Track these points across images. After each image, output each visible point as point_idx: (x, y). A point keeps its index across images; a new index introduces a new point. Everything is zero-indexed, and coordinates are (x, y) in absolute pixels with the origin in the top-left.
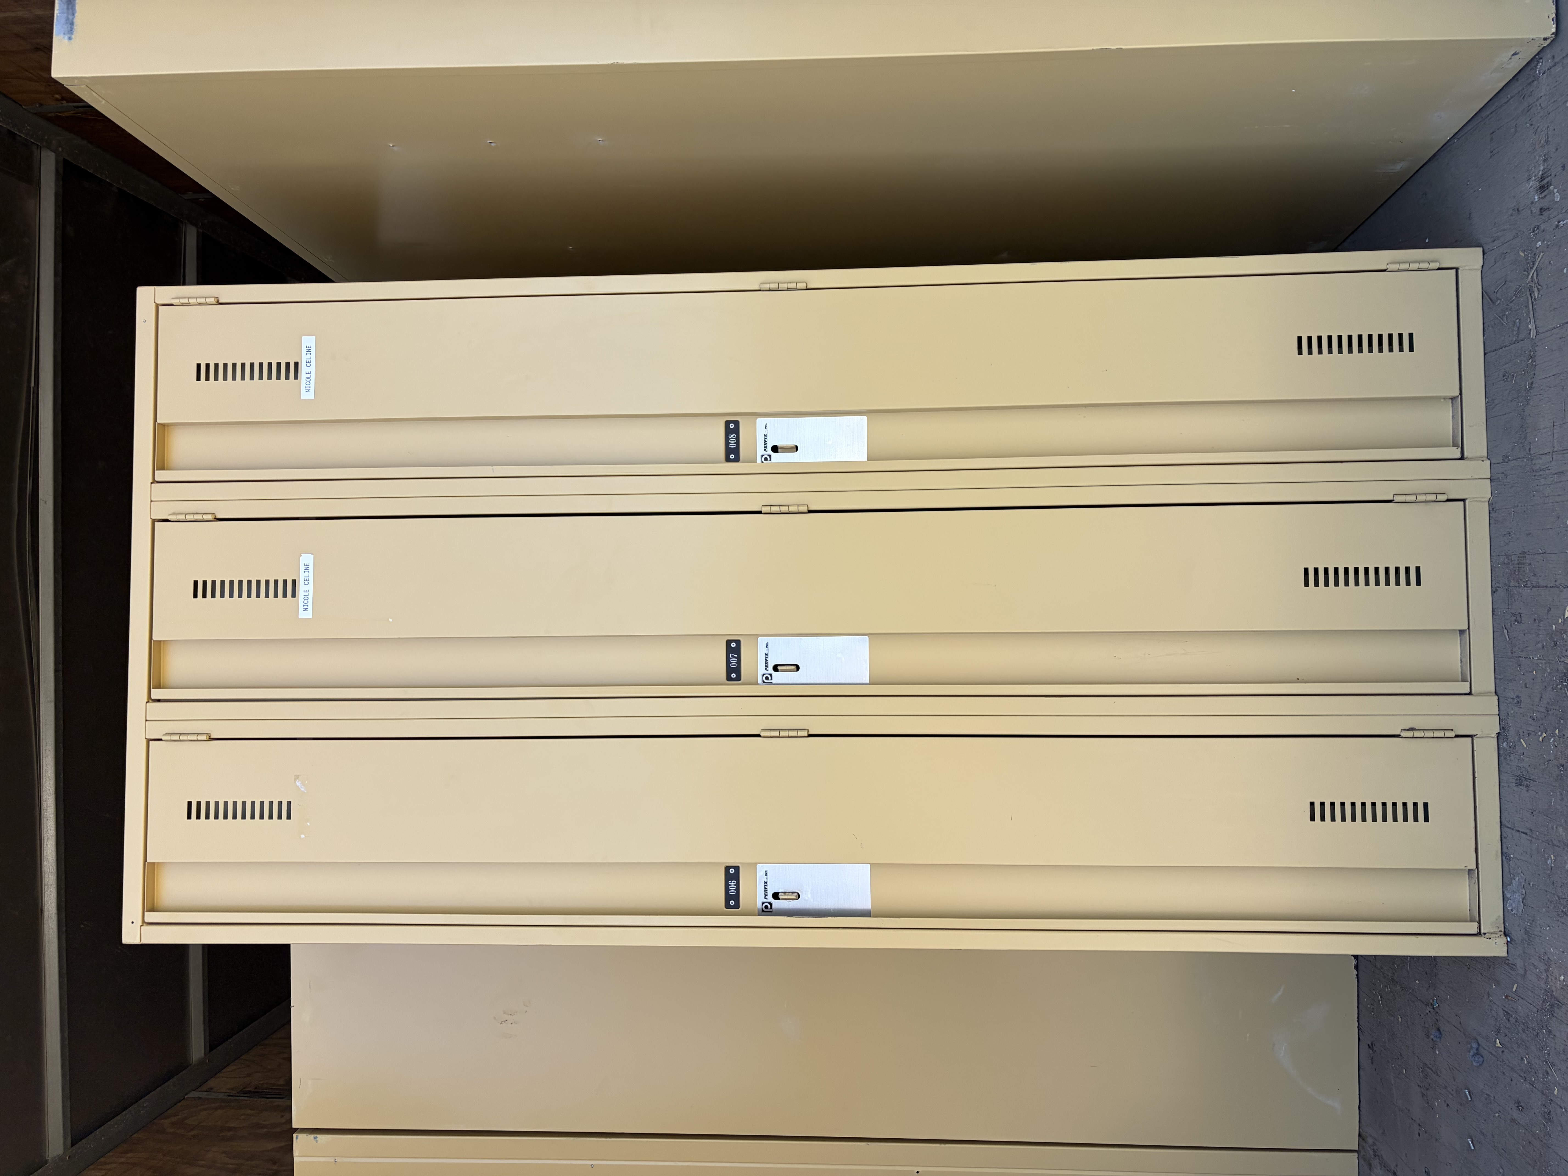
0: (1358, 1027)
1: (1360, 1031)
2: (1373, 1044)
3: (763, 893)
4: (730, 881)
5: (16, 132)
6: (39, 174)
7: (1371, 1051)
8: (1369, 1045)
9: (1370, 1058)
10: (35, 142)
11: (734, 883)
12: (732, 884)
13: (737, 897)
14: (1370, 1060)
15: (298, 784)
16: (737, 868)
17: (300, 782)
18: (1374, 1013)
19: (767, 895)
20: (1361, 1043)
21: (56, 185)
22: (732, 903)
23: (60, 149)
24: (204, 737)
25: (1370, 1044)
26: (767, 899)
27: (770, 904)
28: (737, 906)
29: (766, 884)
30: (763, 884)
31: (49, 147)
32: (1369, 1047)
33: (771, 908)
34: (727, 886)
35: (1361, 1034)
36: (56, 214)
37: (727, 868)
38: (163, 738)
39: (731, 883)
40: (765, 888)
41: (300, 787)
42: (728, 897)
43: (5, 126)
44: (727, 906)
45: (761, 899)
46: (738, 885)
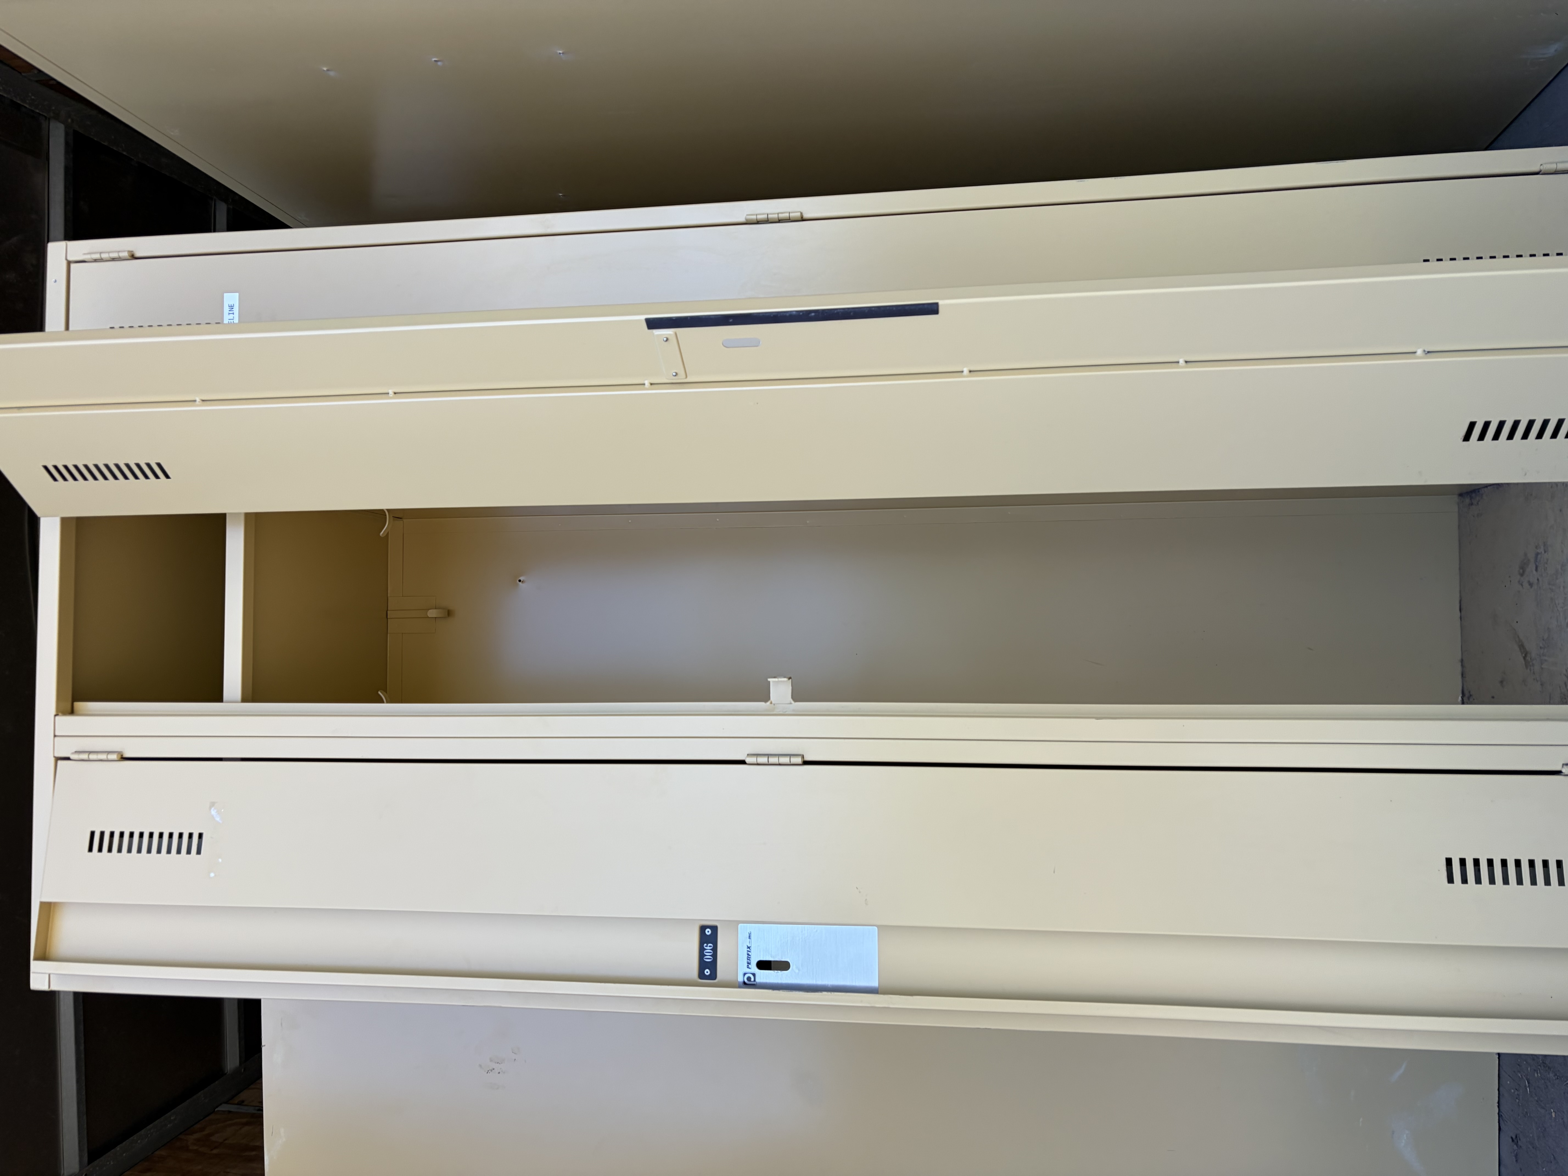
0: (1498, 1114)
1: (1500, 1119)
2: (1518, 1139)
3: (746, 961)
4: (705, 945)
5: (19, 102)
6: (47, 147)
7: (1515, 1146)
8: (1512, 1138)
9: (1513, 1155)
10: (41, 113)
11: (710, 946)
12: (708, 948)
13: (713, 965)
14: (1514, 1157)
15: (213, 812)
16: (714, 929)
17: (215, 811)
18: (1519, 1100)
19: (750, 964)
20: (1501, 1134)
21: (66, 158)
22: (707, 972)
23: (70, 120)
24: (114, 757)
25: (1514, 1137)
26: (750, 968)
27: (754, 975)
28: (713, 976)
29: (749, 950)
30: (746, 949)
31: (57, 118)
32: (1513, 1140)
33: (755, 980)
34: (702, 950)
35: (1501, 1121)
36: (66, 188)
37: (703, 928)
38: (72, 757)
39: (707, 946)
40: (748, 955)
41: (214, 816)
42: (703, 965)
43: (5, 95)
44: (701, 975)
45: (742, 968)
46: (715, 950)
